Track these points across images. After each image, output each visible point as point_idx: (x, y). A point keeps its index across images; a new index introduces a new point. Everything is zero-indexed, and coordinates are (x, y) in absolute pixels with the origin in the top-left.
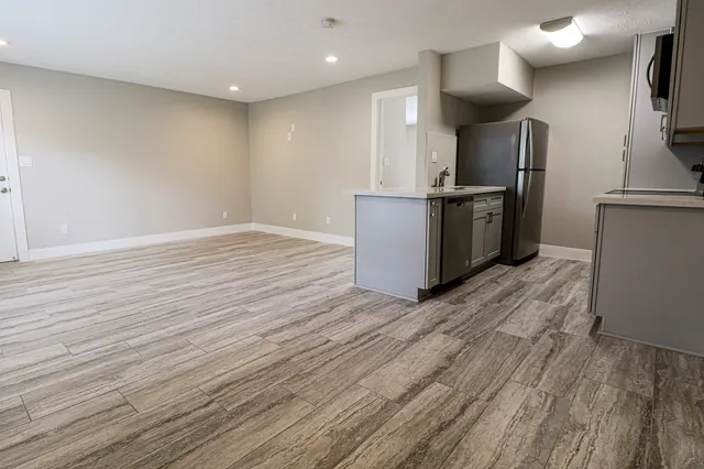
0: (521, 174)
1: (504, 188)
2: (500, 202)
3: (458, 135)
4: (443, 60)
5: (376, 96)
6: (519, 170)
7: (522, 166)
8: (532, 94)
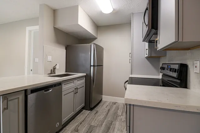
0: (92, 68)
1: (85, 74)
2: (83, 81)
3: (66, 49)
4: (55, 12)
5: (28, 29)
6: (91, 66)
7: (92, 64)
8: (97, 35)
